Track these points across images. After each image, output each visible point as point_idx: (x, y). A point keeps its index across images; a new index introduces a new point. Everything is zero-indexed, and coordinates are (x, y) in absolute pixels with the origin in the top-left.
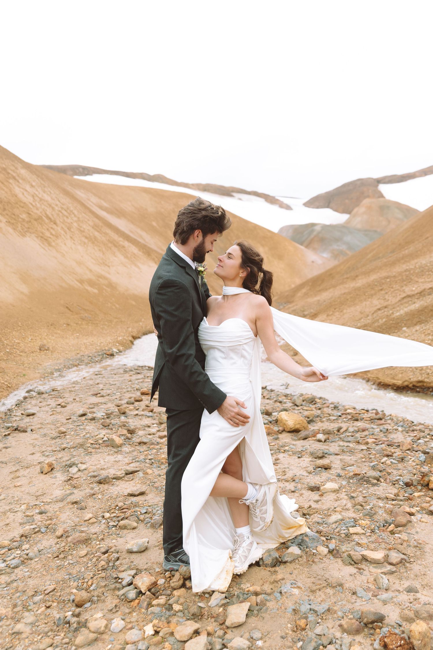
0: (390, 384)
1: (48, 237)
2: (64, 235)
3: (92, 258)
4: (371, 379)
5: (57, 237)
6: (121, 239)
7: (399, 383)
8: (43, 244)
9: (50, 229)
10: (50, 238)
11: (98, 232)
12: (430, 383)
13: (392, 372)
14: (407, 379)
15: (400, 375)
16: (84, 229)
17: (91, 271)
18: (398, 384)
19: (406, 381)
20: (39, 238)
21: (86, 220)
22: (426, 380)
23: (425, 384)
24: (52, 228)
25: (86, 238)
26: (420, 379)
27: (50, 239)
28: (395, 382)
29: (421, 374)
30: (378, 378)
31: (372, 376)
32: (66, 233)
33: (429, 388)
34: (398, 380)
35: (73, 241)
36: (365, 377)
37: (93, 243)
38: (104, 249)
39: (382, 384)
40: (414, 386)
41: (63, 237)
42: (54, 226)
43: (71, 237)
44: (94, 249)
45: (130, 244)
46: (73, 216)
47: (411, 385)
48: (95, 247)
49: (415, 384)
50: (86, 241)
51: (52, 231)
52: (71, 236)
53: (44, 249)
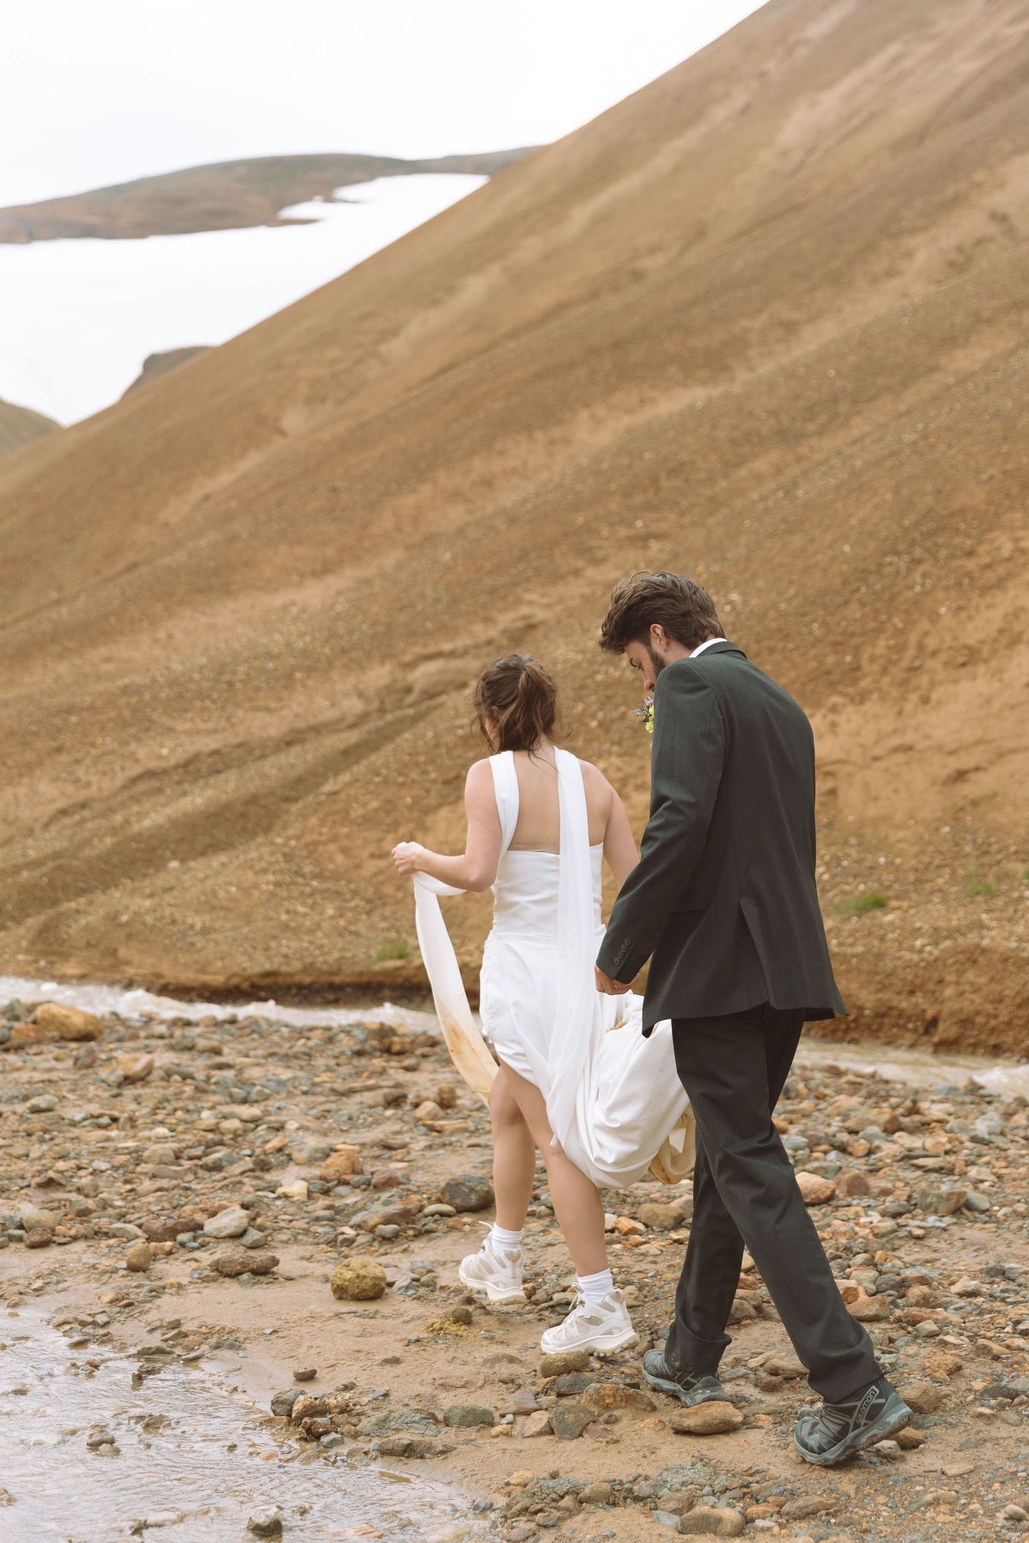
0: (195, 984)
4: (138, 979)
7: (218, 980)
12: (292, 975)
13: (196, 957)
14: (237, 969)
15: (219, 964)
18: (215, 984)
19: (234, 975)
22: (284, 969)
23: (280, 980)
26: (267, 966)
28: (207, 978)
29: (269, 958)
30: (159, 976)
31: (141, 971)
33: (288, 988)
34: (215, 973)
36: (118, 977)
39: (171, 987)
40: (253, 986)
47: (245, 985)
49: (256, 980)
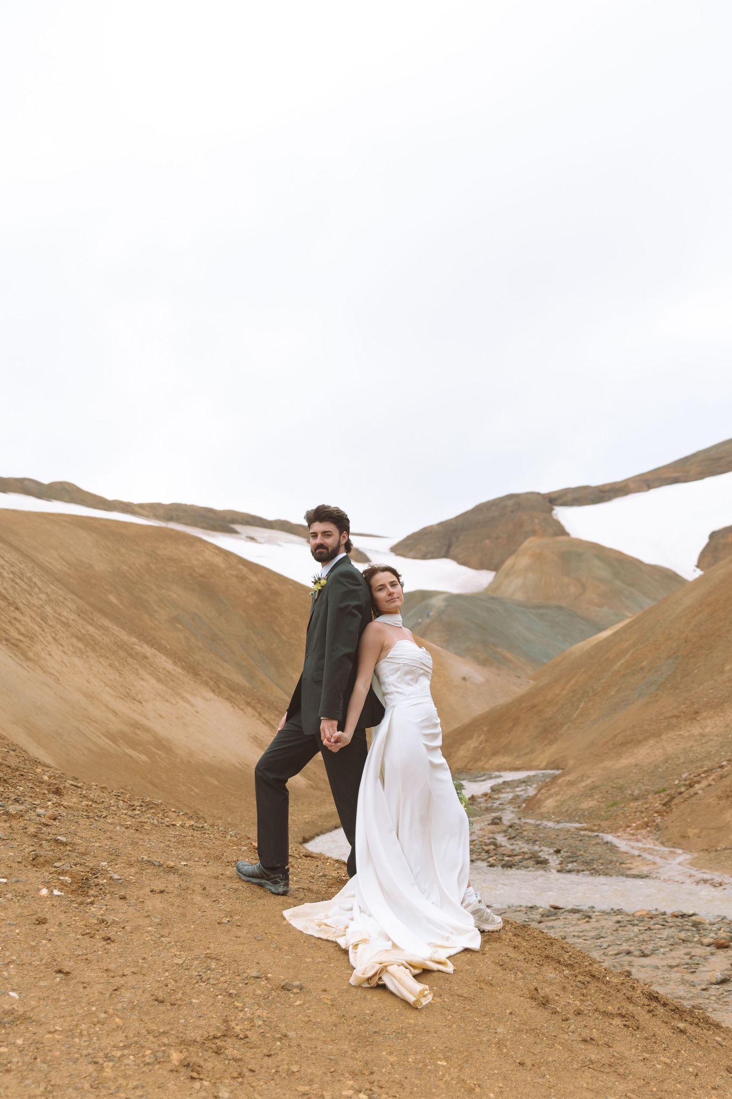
1: (16, 639)
2: (41, 634)
3: (106, 684)
5: (31, 638)
6: (134, 640)
8: (16, 655)
9: (13, 621)
10: (20, 640)
11: (91, 625)
16: (67, 619)
17: (115, 713)
20: (4, 642)
21: (61, 599)
24: (15, 619)
25: (79, 639)
27: (21, 644)
32: (43, 631)
35: (61, 648)
37: (94, 650)
38: (116, 664)
41: (40, 637)
42: (17, 614)
43: (54, 639)
44: (100, 662)
45: (154, 651)
46: (37, 590)
48: (101, 660)
50: (81, 645)
51: (18, 625)
52: (53, 635)
53: (21, 665)
